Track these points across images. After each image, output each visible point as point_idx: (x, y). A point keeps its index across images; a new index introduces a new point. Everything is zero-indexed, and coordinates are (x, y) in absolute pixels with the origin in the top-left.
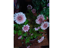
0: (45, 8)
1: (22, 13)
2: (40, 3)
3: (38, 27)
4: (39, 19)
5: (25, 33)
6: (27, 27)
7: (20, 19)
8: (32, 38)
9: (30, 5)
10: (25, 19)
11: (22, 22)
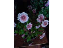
0: (43, 8)
1: (25, 13)
2: (38, 3)
3: (38, 25)
4: (39, 18)
5: (26, 32)
6: (30, 25)
7: (23, 18)
8: (33, 36)
9: (30, 6)
10: (27, 18)
11: (25, 21)
